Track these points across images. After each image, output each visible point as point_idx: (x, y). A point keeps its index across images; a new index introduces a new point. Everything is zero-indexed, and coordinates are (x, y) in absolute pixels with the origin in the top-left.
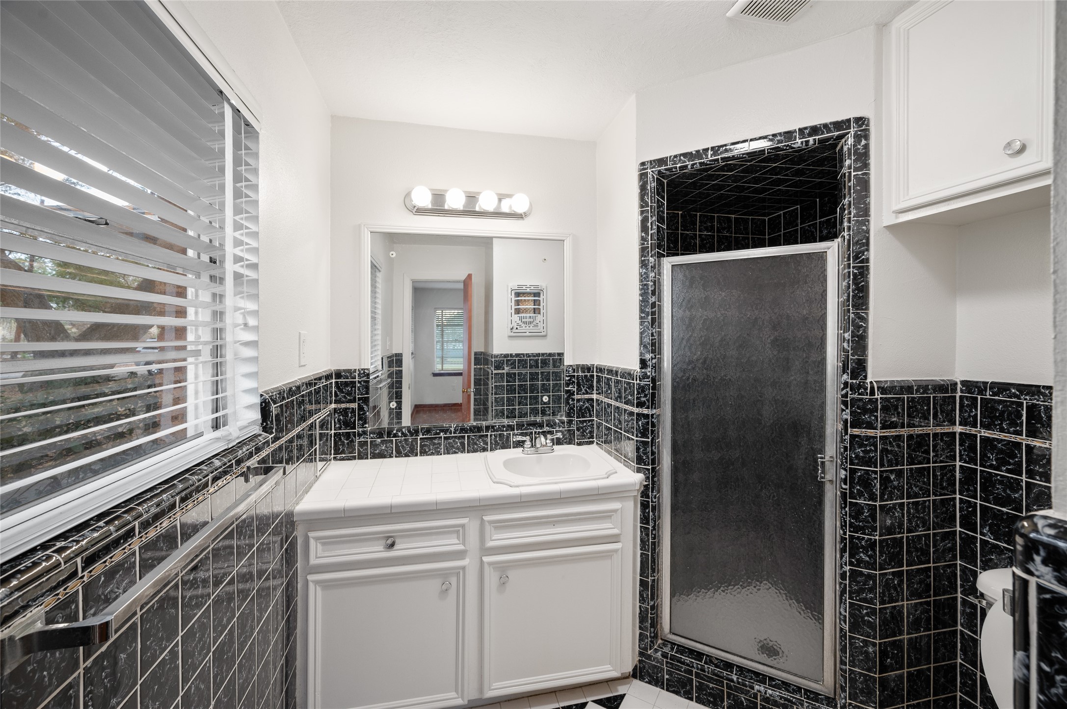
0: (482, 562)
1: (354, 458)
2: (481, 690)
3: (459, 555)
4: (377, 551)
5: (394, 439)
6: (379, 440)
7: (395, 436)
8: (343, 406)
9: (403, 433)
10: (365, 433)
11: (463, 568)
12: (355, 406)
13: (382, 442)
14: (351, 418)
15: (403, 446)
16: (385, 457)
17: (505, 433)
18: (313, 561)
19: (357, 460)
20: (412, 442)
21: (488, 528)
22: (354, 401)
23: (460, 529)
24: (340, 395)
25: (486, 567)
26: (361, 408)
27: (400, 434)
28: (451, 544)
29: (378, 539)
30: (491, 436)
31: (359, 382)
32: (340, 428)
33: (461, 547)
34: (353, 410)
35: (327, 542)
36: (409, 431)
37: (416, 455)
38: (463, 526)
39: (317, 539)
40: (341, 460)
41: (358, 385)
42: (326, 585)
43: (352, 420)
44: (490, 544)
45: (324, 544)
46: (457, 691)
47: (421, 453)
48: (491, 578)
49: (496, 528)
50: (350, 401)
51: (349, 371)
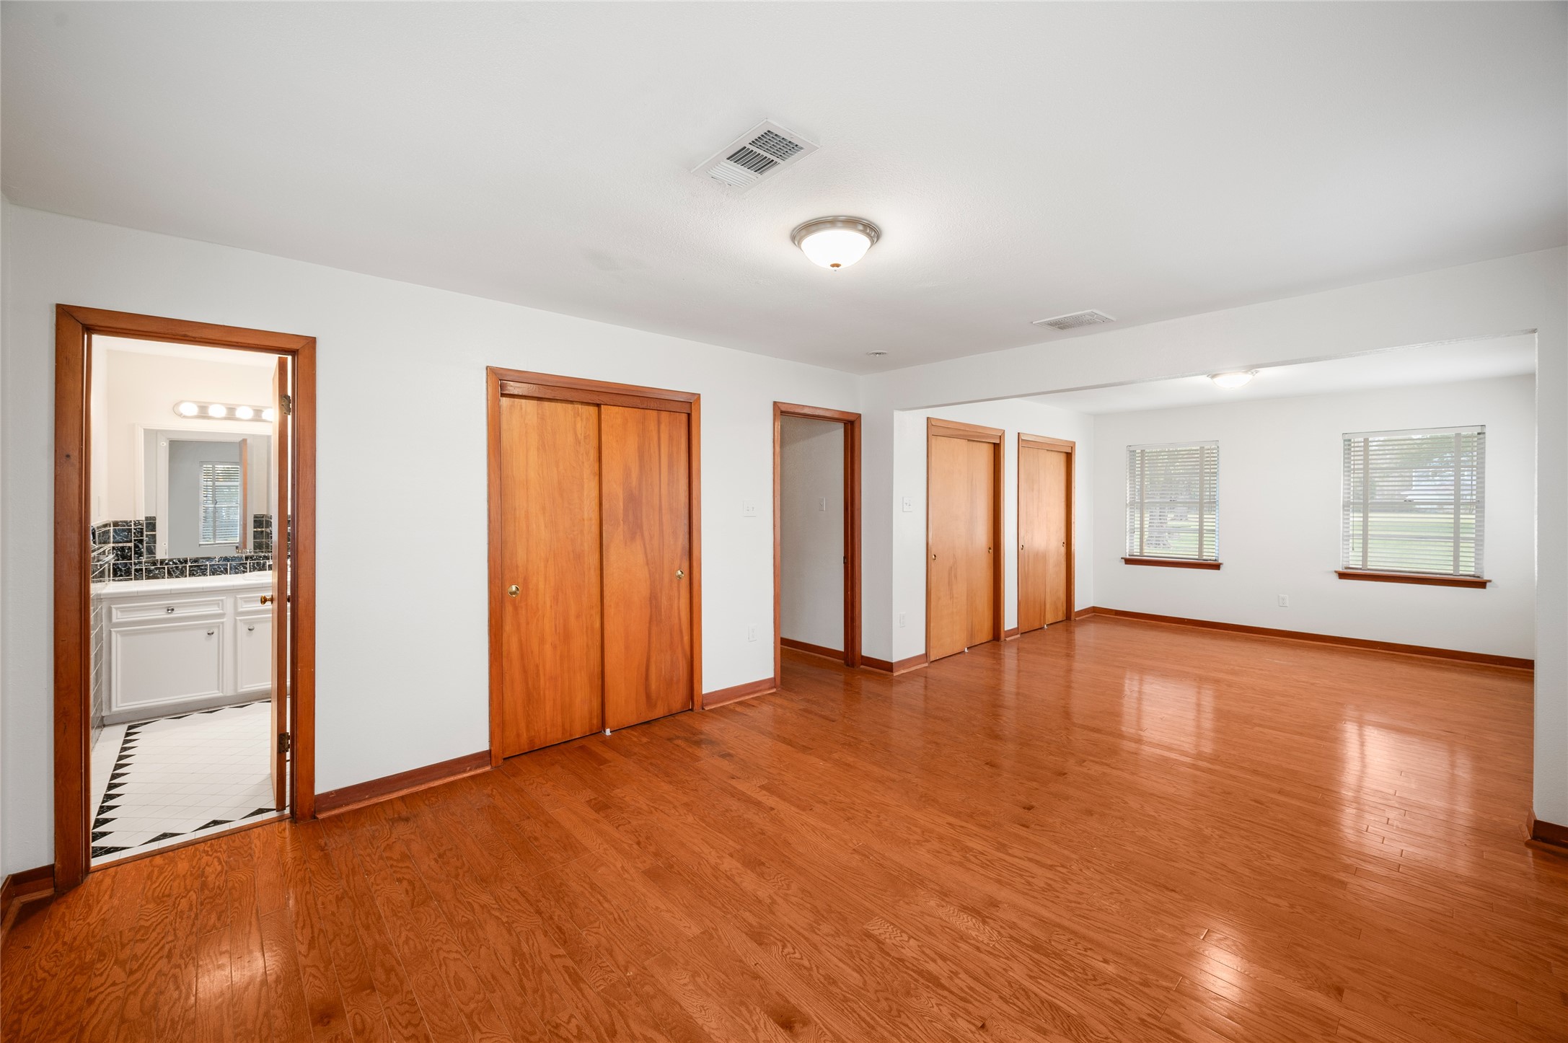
0: (236, 620)
1: (131, 579)
2: (236, 689)
3: (222, 615)
4: (162, 614)
5: (166, 567)
6: (153, 567)
7: (167, 564)
8: (121, 545)
9: (174, 562)
10: (140, 563)
11: (223, 623)
12: (132, 545)
13: (156, 569)
14: (128, 552)
15: (174, 571)
16: (158, 578)
17: (262, 562)
18: (114, 620)
19: (133, 581)
20: (182, 569)
21: (239, 601)
22: (131, 542)
23: (220, 602)
24: (118, 538)
25: (239, 623)
26: (136, 546)
27: (171, 563)
28: (214, 610)
29: (163, 608)
30: (250, 563)
31: (135, 529)
32: (118, 560)
33: (221, 611)
34: (130, 548)
35: (123, 610)
36: (179, 561)
37: (186, 576)
38: (222, 600)
39: (117, 609)
40: (118, 581)
41: (133, 531)
42: (124, 634)
43: (129, 554)
44: (240, 610)
45: (121, 612)
46: (218, 689)
47: (190, 575)
48: (242, 629)
49: (245, 602)
50: (127, 542)
51: (126, 522)
